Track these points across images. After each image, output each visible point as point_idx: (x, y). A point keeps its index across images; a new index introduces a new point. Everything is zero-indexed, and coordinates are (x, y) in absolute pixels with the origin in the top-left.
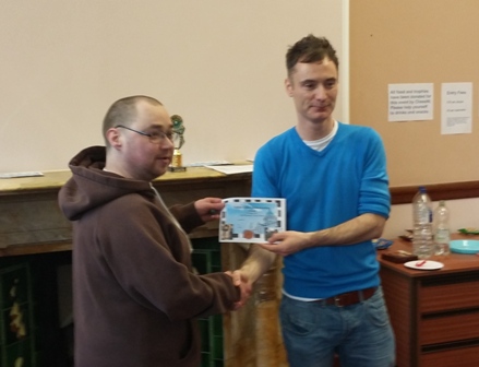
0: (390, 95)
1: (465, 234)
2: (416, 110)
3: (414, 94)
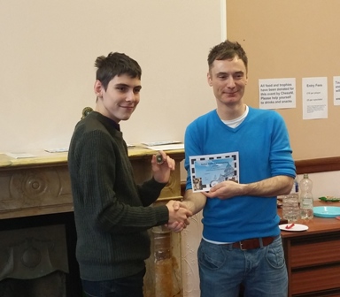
0: (260, 88)
2: (282, 100)
3: (280, 87)
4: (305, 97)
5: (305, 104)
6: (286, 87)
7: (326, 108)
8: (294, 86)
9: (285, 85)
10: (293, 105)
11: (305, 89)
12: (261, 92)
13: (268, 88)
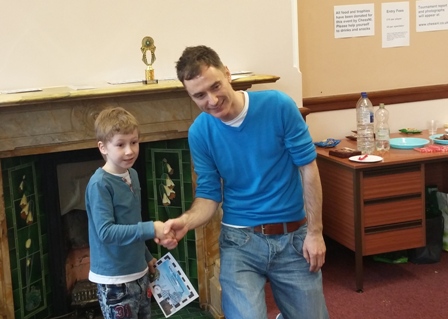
0: (336, 15)
1: (405, 133)
2: (359, 27)
3: (357, 14)
4: (385, 23)
5: (385, 32)
6: (364, 13)
7: (407, 36)
8: (372, 12)
9: (362, 12)
10: (371, 33)
11: (384, 15)
12: (336, 20)
13: (344, 15)
